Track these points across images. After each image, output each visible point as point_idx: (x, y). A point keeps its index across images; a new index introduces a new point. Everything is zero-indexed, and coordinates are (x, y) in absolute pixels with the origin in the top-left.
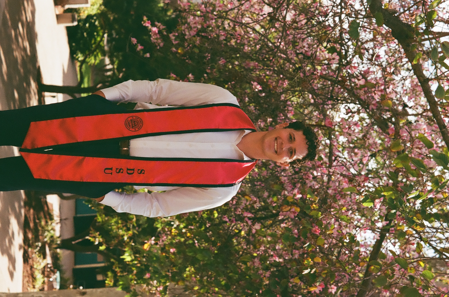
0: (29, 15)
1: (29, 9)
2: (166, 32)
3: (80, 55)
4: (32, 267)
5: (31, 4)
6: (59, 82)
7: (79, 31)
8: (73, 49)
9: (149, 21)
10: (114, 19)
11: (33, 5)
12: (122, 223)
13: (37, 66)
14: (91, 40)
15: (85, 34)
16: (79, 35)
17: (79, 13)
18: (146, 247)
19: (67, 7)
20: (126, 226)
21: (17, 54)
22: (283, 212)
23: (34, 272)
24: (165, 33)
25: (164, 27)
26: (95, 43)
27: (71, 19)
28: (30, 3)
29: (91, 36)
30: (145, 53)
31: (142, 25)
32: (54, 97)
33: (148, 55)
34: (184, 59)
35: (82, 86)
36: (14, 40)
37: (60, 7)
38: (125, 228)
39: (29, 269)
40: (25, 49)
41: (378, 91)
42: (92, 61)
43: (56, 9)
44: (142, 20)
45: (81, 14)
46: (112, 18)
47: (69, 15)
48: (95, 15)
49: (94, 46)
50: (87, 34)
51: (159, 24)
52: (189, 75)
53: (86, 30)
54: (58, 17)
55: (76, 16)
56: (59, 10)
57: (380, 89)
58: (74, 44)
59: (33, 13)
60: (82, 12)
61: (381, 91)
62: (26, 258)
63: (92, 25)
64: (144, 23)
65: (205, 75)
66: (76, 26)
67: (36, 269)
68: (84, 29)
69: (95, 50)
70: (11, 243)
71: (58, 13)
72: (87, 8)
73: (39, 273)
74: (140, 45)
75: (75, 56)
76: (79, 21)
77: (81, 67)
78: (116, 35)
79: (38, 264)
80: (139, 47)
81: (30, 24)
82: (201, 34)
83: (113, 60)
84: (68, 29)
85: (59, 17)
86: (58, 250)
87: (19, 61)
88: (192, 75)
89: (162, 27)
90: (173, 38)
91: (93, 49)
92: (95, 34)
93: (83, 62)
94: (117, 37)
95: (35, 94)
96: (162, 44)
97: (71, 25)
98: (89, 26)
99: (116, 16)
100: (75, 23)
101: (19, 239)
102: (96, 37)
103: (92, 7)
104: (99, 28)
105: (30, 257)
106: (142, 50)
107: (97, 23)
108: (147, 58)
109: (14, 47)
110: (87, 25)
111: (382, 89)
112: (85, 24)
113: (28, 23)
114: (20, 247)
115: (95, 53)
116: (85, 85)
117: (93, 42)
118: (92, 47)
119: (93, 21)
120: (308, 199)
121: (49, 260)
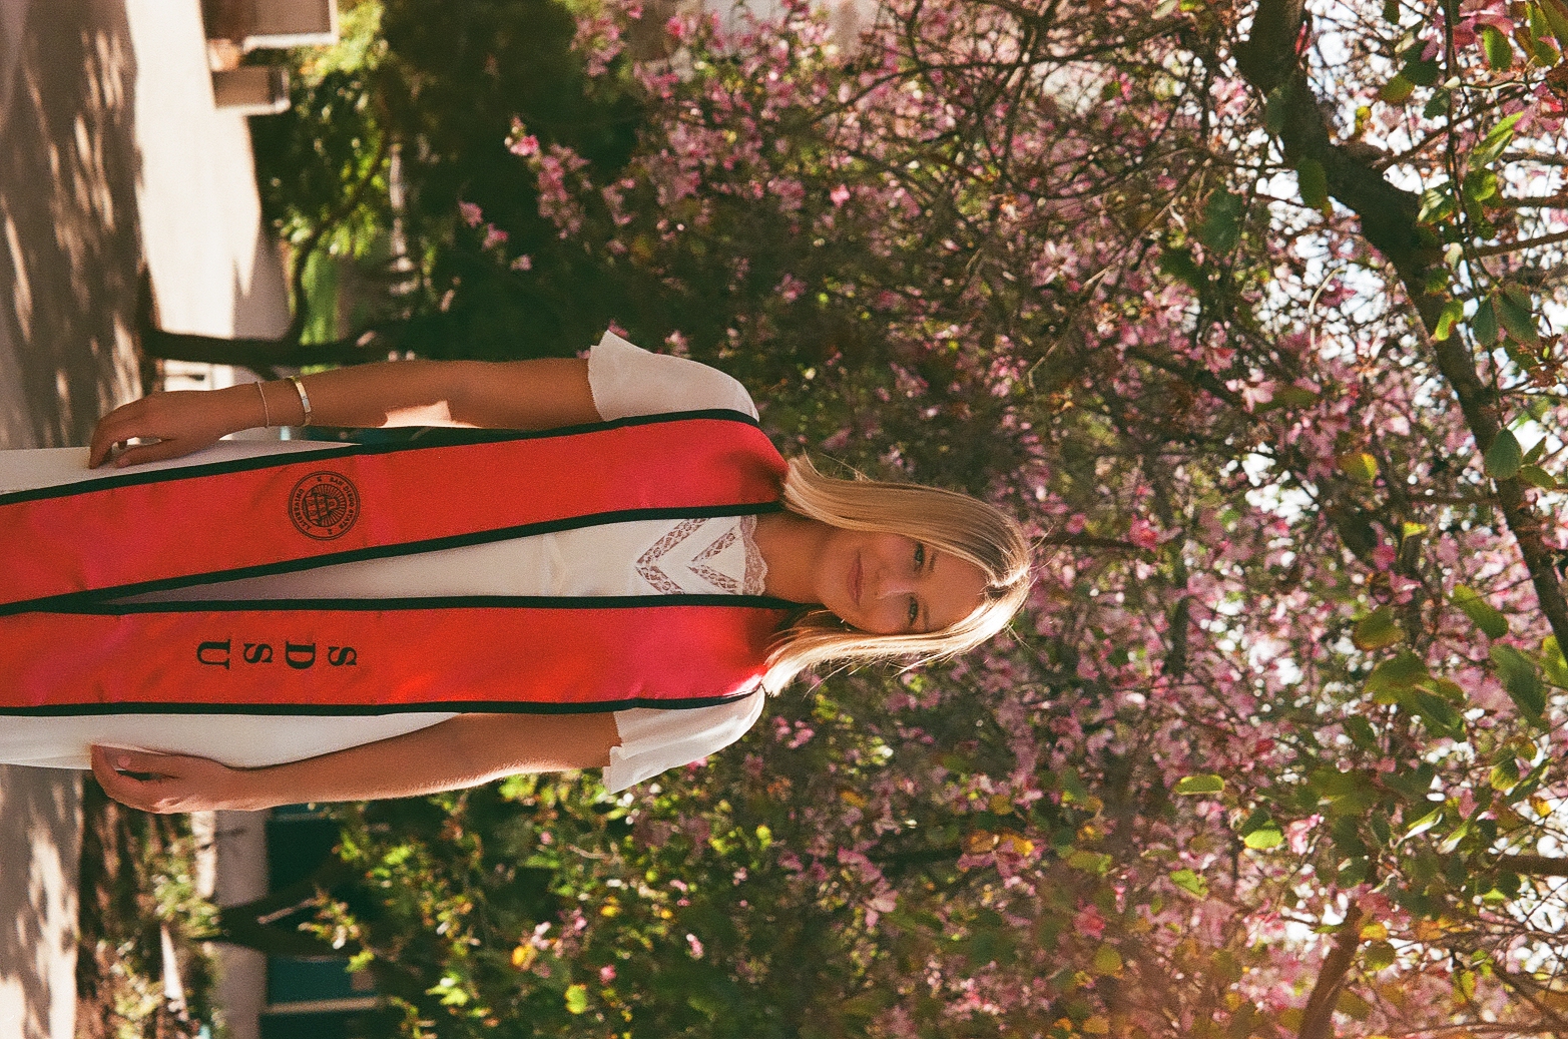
0: (113, 88)
1: (113, 63)
2: (590, 180)
3: (297, 221)
4: (108, 1012)
5: (123, 47)
6: (220, 325)
7: (297, 135)
8: (273, 198)
9: (532, 138)
10: (426, 91)
11: (128, 49)
12: (432, 867)
13: (139, 269)
14: (338, 168)
15: (318, 145)
16: (296, 149)
17: (298, 67)
18: (520, 956)
19: (252, 43)
20: (447, 875)
21: (67, 236)
22: (971, 854)
23: (116, 1029)
24: (587, 185)
25: (583, 162)
26: (353, 178)
27: (265, 90)
28: (116, 42)
29: (340, 152)
30: (514, 254)
31: (506, 149)
32: (200, 378)
33: (524, 262)
34: (657, 277)
35: (305, 339)
36: (58, 188)
37: (225, 43)
38: (442, 885)
39: (96, 1017)
40: (95, 215)
41: (1329, 418)
42: (340, 243)
43: (213, 52)
44: (508, 133)
45: (305, 71)
46: (415, 90)
47: (260, 72)
48: (355, 75)
49: (349, 189)
50: (326, 145)
51: (566, 152)
52: (669, 335)
53: (322, 130)
54: (219, 80)
55: (286, 79)
56: (225, 56)
57: (1334, 412)
58: (276, 182)
59: (128, 78)
60: (308, 60)
61: (1339, 419)
62: (89, 979)
63: (345, 110)
64: (514, 143)
65: (732, 332)
66: (286, 114)
67: (125, 1017)
68: (312, 124)
69: (353, 206)
70: (34, 932)
71: (218, 66)
72: (325, 47)
73: (136, 1032)
74: (496, 228)
75: (277, 223)
76: (296, 97)
77: (301, 263)
78: (433, 151)
79: (133, 999)
80: (492, 237)
81: (117, 119)
82: (715, 186)
83: (418, 243)
84: (255, 123)
85: (221, 82)
86: (208, 949)
87: (75, 260)
88: (682, 335)
89: (577, 162)
90: (618, 199)
91: (345, 201)
92: (355, 143)
93: (308, 246)
94: (435, 159)
95: (129, 376)
96: (575, 224)
97: (264, 109)
98: (333, 115)
99: (432, 81)
100: (282, 105)
101: (62, 916)
102: (358, 154)
103: (346, 44)
104: (371, 124)
105: (103, 972)
106: (499, 245)
107: (362, 102)
108: (520, 272)
109: (58, 207)
110: (326, 112)
111: (1340, 414)
112: (316, 109)
113: (108, 113)
114: (67, 941)
115: (354, 215)
116: (316, 333)
117: (346, 172)
118: (342, 194)
119: (349, 96)
120: (1064, 805)
121: (173, 985)
